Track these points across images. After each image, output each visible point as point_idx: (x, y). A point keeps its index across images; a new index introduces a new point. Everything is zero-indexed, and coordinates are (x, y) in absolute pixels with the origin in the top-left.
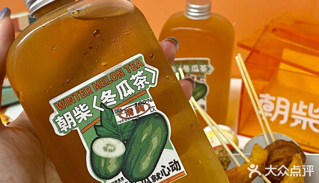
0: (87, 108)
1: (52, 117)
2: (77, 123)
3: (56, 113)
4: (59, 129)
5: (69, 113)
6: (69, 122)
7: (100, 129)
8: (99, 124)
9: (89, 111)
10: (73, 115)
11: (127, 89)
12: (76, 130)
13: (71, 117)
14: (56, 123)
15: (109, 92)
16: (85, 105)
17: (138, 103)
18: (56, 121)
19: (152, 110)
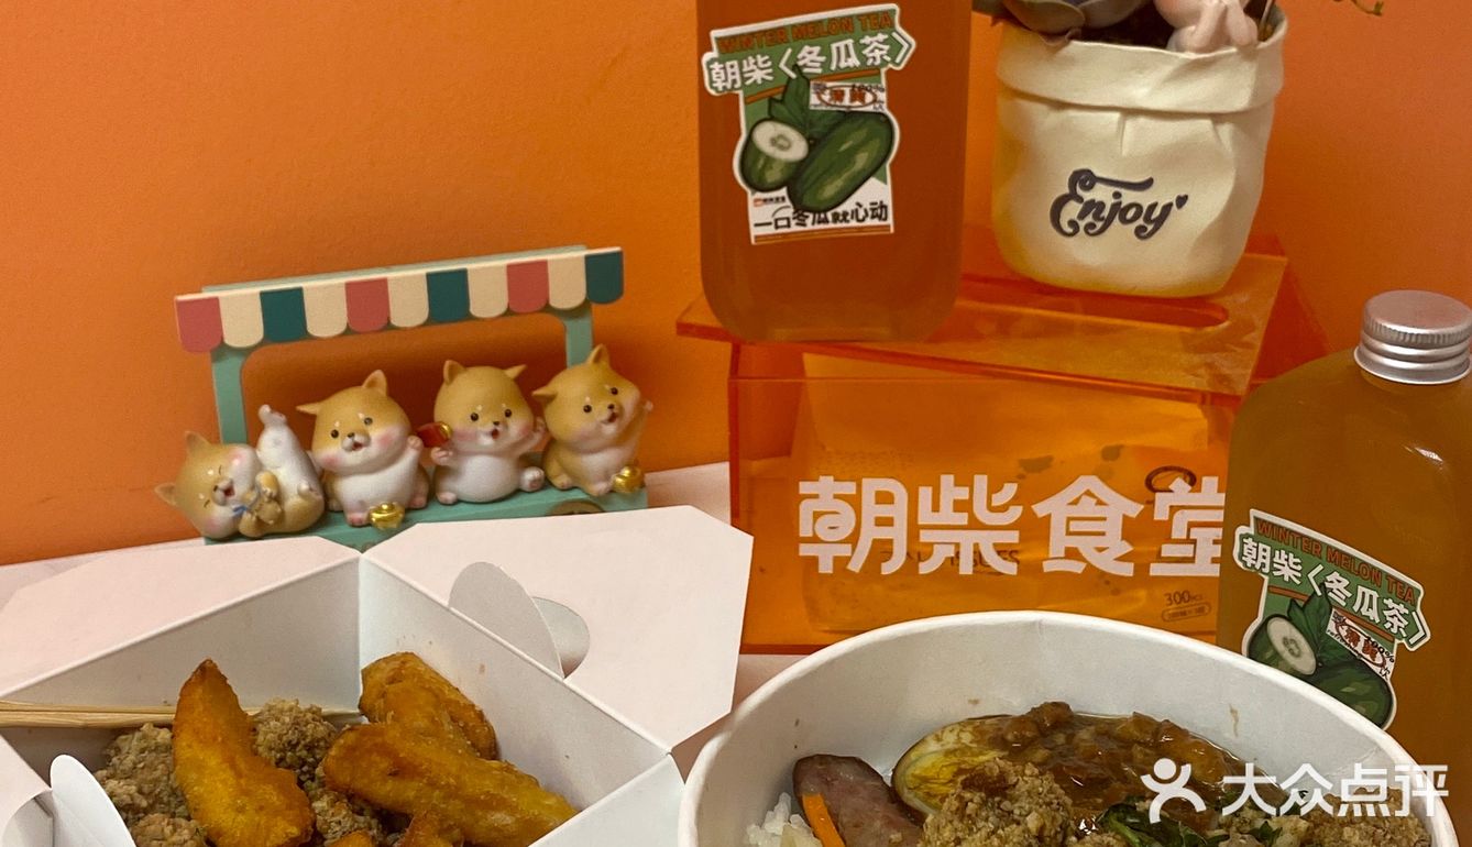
0: (1299, 568)
1: (1242, 530)
2: (1271, 571)
3: (1251, 530)
4: (1241, 555)
5: (1268, 548)
6: (1260, 560)
7: (1298, 612)
8: (1301, 604)
9: (1299, 575)
10: (1273, 556)
11: (1370, 607)
12: (1263, 579)
13: (1268, 554)
14: (1242, 544)
15: (1346, 582)
16: (1298, 560)
17: (1373, 640)
18: (1245, 540)
19: (1384, 672)
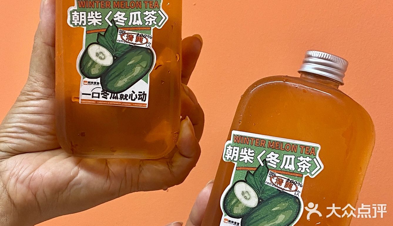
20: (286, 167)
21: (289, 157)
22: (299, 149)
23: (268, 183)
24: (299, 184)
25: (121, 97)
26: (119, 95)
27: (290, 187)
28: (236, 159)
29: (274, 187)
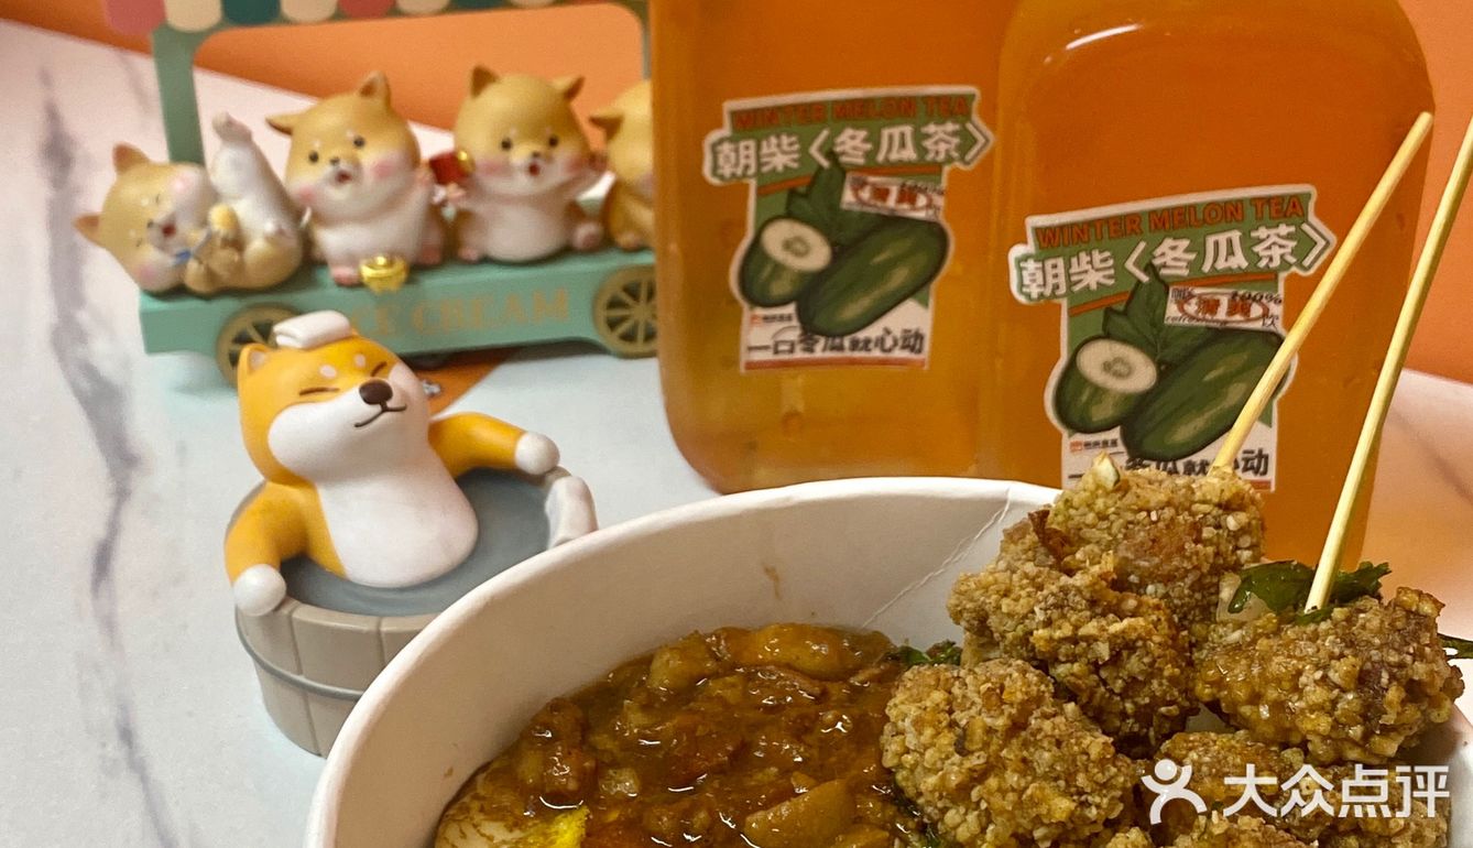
20: (1221, 265)
21: (1222, 238)
22: (1250, 211)
23: (1174, 319)
24: (1271, 299)
25: (855, 345)
26: (847, 342)
27: (1246, 311)
28: (1063, 290)
29: (1194, 323)
